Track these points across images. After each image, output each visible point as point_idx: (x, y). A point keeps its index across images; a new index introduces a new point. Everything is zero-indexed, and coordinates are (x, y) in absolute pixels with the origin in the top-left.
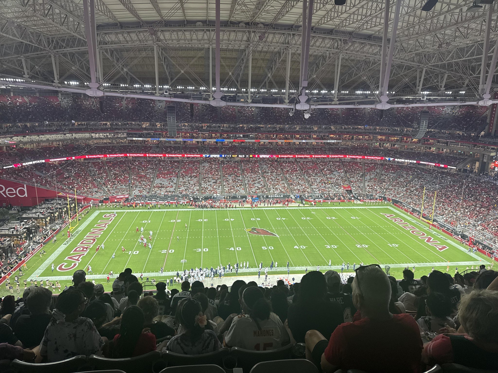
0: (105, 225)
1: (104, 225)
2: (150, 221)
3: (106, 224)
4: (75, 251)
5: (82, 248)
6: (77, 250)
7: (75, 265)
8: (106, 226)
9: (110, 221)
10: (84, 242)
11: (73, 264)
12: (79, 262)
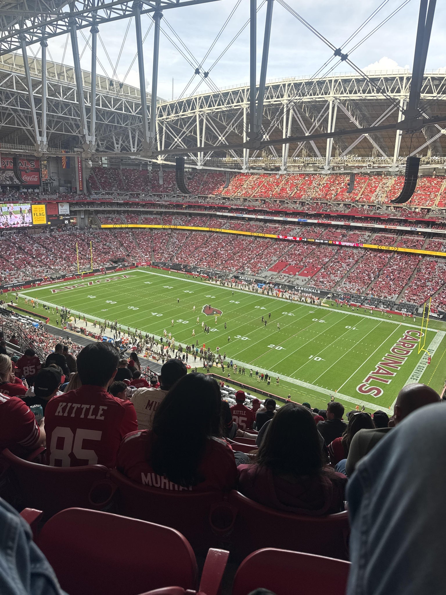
0: (379, 370)
1: (381, 371)
2: (310, 358)
3: (377, 372)
4: (413, 346)
5: (406, 345)
6: (410, 346)
7: (408, 332)
8: (378, 368)
9: (370, 378)
10: (405, 352)
11: (410, 333)
12: (404, 334)
